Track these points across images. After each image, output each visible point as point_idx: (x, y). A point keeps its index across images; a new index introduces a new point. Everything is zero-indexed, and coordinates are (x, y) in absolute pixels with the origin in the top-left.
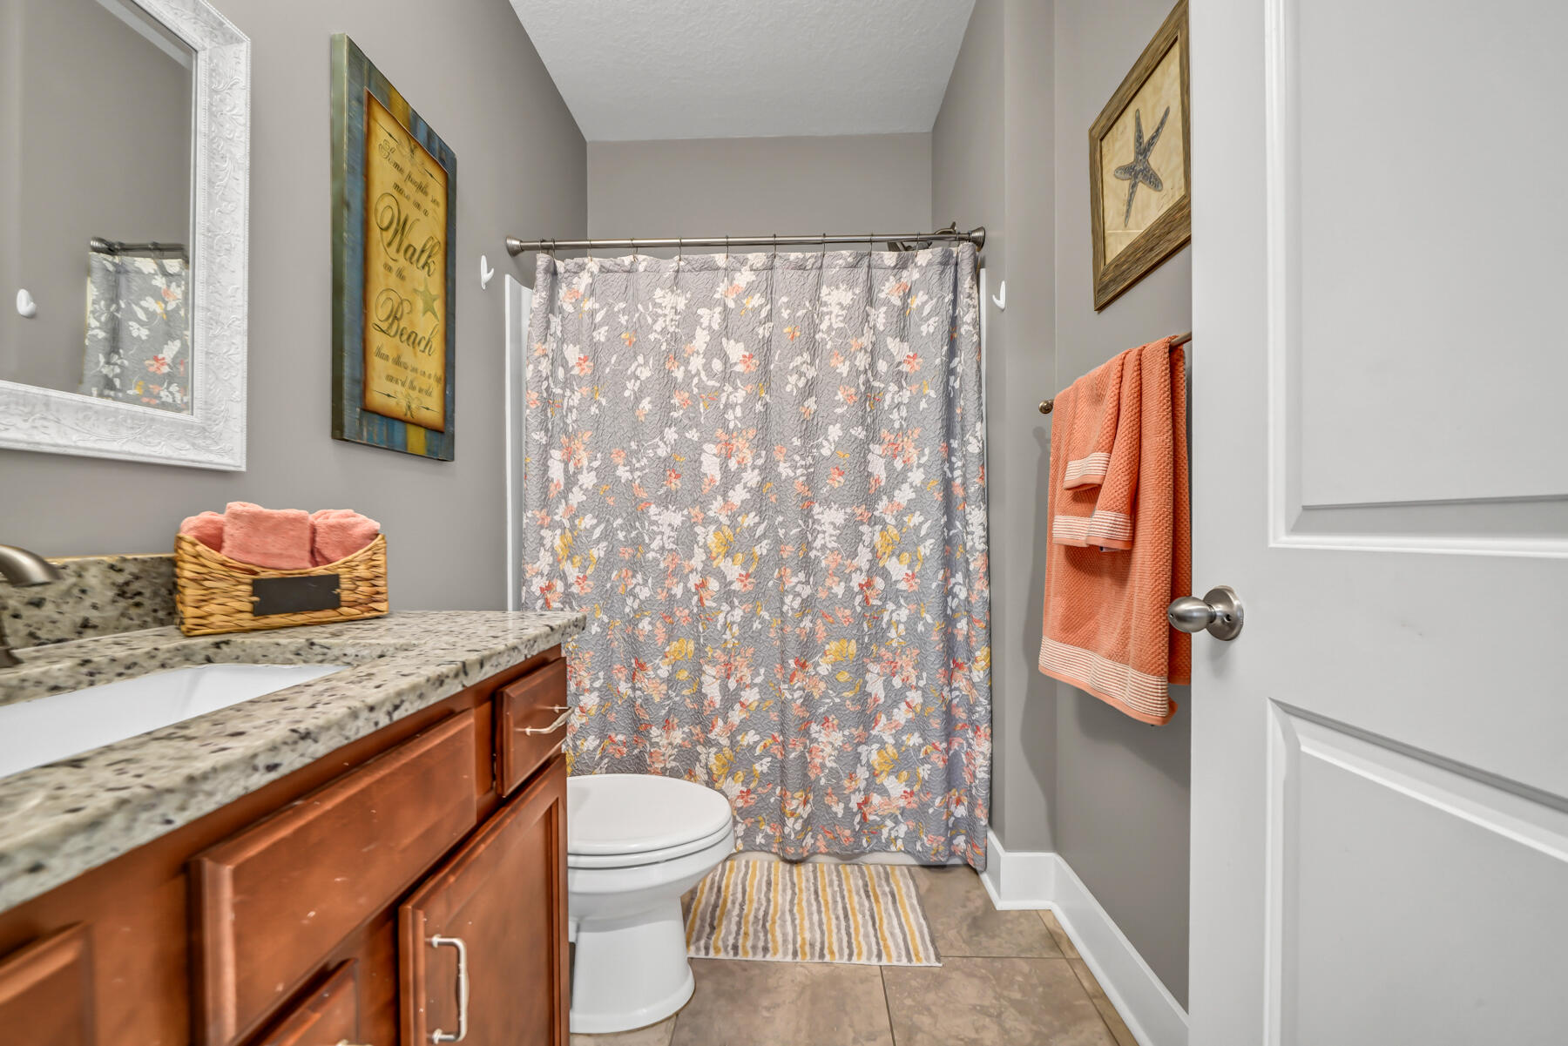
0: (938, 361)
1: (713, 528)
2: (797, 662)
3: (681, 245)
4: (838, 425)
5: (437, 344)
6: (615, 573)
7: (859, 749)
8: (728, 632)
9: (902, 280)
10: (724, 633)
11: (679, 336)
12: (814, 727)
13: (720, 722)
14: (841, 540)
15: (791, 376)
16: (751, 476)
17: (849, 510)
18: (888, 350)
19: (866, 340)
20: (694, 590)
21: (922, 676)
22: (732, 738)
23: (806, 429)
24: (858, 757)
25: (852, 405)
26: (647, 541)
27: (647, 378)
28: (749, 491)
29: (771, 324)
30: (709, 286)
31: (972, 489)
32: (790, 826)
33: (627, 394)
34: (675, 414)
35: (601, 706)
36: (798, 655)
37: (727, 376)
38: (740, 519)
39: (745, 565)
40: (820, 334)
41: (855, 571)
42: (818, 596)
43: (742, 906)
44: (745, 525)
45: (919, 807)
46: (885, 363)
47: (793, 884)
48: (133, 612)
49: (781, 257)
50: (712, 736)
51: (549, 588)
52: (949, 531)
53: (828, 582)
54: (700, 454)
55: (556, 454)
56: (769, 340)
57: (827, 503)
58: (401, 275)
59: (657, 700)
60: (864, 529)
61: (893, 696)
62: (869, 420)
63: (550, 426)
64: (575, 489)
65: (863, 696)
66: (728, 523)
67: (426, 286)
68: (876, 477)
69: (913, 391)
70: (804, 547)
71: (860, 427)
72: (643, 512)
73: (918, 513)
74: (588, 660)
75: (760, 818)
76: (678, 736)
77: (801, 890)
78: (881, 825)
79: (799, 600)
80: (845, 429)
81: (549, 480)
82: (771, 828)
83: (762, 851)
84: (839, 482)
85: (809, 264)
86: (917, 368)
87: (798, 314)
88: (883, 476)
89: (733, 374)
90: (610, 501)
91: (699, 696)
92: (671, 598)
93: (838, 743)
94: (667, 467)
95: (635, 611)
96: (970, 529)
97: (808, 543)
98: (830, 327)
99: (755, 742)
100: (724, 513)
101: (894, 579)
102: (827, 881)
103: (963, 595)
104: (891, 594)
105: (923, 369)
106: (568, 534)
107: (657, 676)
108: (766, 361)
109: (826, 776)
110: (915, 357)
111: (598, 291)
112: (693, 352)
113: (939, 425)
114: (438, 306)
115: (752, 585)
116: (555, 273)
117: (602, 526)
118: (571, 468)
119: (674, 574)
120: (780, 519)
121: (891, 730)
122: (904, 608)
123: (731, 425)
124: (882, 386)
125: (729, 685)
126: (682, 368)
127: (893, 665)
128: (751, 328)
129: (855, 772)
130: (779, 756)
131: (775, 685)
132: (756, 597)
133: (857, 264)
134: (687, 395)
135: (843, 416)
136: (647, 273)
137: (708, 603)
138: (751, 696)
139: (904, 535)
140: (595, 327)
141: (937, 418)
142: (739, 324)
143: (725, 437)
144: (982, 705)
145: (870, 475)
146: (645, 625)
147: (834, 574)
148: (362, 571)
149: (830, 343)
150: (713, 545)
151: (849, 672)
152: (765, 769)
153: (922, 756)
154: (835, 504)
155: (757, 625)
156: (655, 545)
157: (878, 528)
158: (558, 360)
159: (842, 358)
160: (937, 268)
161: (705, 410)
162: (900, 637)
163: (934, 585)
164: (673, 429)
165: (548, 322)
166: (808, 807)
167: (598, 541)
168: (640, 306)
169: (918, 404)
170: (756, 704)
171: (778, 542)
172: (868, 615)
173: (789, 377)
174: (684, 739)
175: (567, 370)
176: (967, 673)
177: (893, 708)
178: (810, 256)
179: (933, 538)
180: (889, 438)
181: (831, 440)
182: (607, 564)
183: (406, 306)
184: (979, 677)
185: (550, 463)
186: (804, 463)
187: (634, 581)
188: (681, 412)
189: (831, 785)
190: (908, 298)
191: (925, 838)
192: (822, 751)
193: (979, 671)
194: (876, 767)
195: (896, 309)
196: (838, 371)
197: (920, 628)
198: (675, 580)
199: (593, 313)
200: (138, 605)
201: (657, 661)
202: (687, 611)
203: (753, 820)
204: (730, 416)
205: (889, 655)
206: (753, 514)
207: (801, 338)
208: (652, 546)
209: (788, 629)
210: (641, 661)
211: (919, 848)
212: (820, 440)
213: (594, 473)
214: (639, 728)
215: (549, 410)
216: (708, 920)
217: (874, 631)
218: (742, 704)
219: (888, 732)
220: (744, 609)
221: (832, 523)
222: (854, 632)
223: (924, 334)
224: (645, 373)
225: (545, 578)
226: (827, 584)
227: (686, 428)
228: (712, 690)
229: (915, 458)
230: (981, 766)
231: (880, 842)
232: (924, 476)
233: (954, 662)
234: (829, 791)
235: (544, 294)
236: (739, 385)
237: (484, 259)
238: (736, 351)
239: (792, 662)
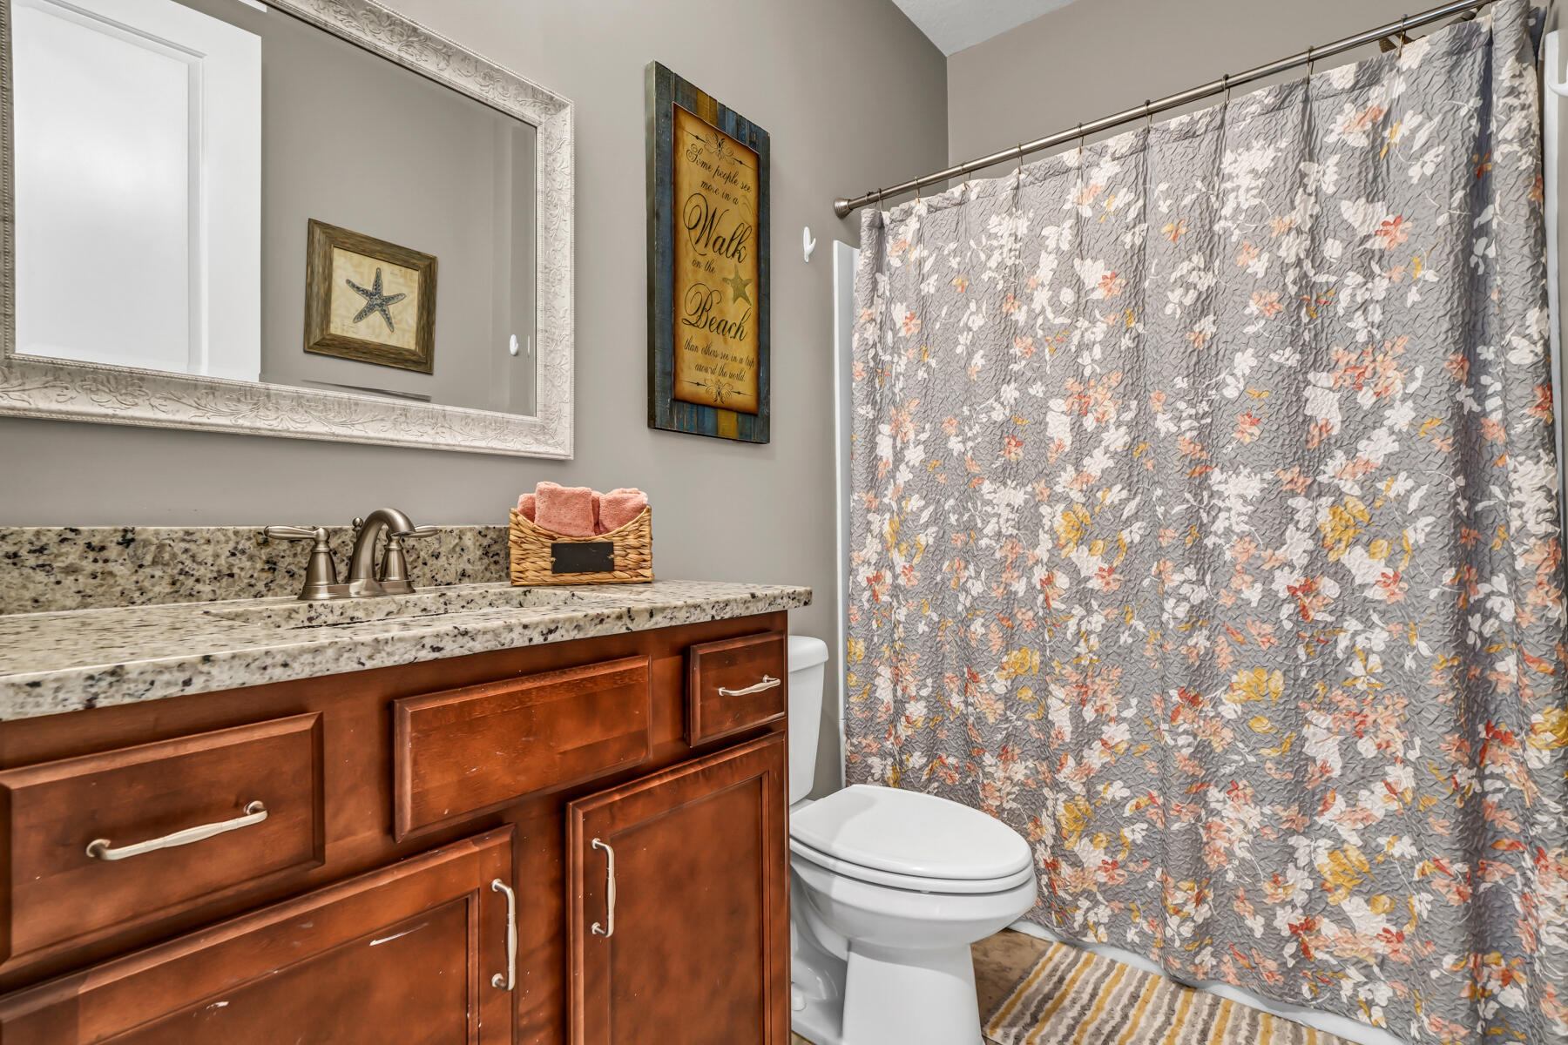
0: (1442, 220)
1: (1061, 507)
2: (1183, 693)
3: (1022, 153)
4: (1250, 351)
5: (749, 327)
6: (947, 563)
7: (1292, 841)
8: (1082, 643)
9: (1369, 104)
10: (1077, 645)
11: (1020, 268)
12: (1214, 794)
13: (1071, 762)
14: (1255, 520)
15: (1173, 291)
16: (1115, 436)
17: (1268, 476)
18: (1343, 221)
19: (1300, 215)
20: (1039, 587)
21: (1412, 742)
22: (1089, 785)
23: (1197, 363)
24: (1290, 854)
25: (1273, 317)
26: (980, 525)
27: (981, 328)
28: (1112, 457)
29: (1144, 226)
30: (1056, 197)
31: (1519, 428)
32: (1174, 927)
33: (959, 350)
34: (1015, 367)
35: (928, 719)
36: (1184, 685)
37: (1081, 309)
38: (1099, 494)
39: (1107, 557)
40: (1222, 223)
41: (1281, 567)
42: (1220, 602)
43: (1084, 1009)
44: (1108, 502)
45: (1413, 963)
46: (1338, 242)
47: (1171, 1010)
48: (493, 567)
49: (1157, 130)
50: (1060, 777)
51: (877, 578)
52: (1473, 502)
53: (1236, 583)
54: (1045, 414)
55: (885, 429)
56: (1142, 248)
57: (1233, 466)
58: (710, 268)
59: (991, 720)
60: (1298, 502)
61: (1359, 769)
62: (1307, 336)
63: (878, 398)
64: (902, 467)
65: (1299, 762)
66: (1083, 500)
67: (737, 272)
68: (1320, 423)
69: (1394, 278)
70: (1195, 531)
71: (1289, 349)
72: (975, 491)
73: (1403, 475)
74: (914, 663)
75: (1132, 906)
76: (1019, 771)
77: (1180, 1021)
78: (1339, 973)
79: (1184, 607)
80: (1261, 356)
81: (877, 458)
82: (1150, 924)
83: (1135, 952)
84: (1252, 434)
85: (1201, 129)
86: (1401, 238)
87: (1184, 203)
88: (1336, 419)
89: (1089, 304)
90: (941, 479)
91: (1045, 723)
92: (1010, 596)
93: (1254, 824)
94: (1006, 432)
95: (967, 609)
96: (1517, 497)
97: (1202, 525)
98: (1237, 209)
99: (1123, 798)
100: (1077, 486)
101: (1358, 581)
102: (1229, 1024)
103: (1507, 614)
104: (1354, 603)
105: (1412, 240)
106: (896, 518)
107: (992, 690)
108: (1138, 276)
109: (1236, 870)
110: (1397, 222)
111: (927, 236)
112: (1038, 285)
113: (1445, 325)
114: (750, 290)
115: (1118, 583)
116: (882, 226)
117: (932, 508)
118: (899, 445)
119: (1013, 566)
120: (1159, 492)
121: (1355, 821)
122: (1377, 630)
123: (1087, 372)
124: (1333, 279)
125: (1084, 713)
126: (1025, 308)
127: (1358, 719)
128: (1113, 237)
129: (1283, 873)
130: (1159, 825)
131: (1153, 723)
132: (1125, 599)
133: (1283, 102)
134: (1030, 340)
135: (1257, 336)
136: (980, 200)
137: (1055, 604)
138: (1118, 734)
139: (1378, 512)
140: (923, 278)
141: (1442, 312)
142: (1097, 236)
143: (1077, 388)
144: (1548, 812)
145: (1308, 420)
146: (977, 627)
147: (1245, 571)
148: (631, 541)
149: (1237, 232)
150: (1061, 529)
151: (1269, 718)
152: (1139, 838)
153: (1416, 878)
154: (1245, 466)
155: (1125, 638)
156: (990, 529)
157: (1326, 501)
158: (885, 323)
159: (1257, 250)
160: (1442, 64)
161: (1051, 356)
162: (1373, 675)
163: (1434, 593)
164: (1013, 385)
165: (875, 283)
166: (1205, 910)
167: (926, 526)
168: (972, 243)
169: (1403, 297)
170: (1125, 746)
171: (1156, 526)
172: (1308, 635)
173: (1169, 293)
174: (1027, 777)
175: (895, 332)
176: (1520, 752)
177: (1359, 787)
178: (1201, 114)
179: (1431, 514)
180: (1345, 360)
181: (1239, 374)
182: (937, 553)
183: (715, 297)
184: (1540, 760)
185: (878, 439)
186: (1193, 412)
187: (966, 574)
188: (1024, 362)
189: (1243, 885)
190: (1384, 129)
191: (1426, 1021)
192: (1229, 831)
193: (1539, 750)
194: (1327, 876)
195: (1357, 154)
196: (1249, 271)
197: (1409, 663)
198: (1016, 574)
199: (920, 263)
200: (496, 563)
201: (991, 673)
202: (1031, 614)
203: (1122, 906)
204: (1085, 359)
205: (1351, 703)
206: (1119, 487)
207: (1189, 235)
208: (985, 531)
209: (1169, 647)
210: (973, 670)
211: (1414, 1032)
212: (1222, 376)
213: (921, 447)
214: (972, 753)
215: (877, 381)
216: (1033, 1008)
217: (1319, 662)
218: (1105, 744)
219: (1348, 825)
220: (1106, 616)
221: (1242, 496)
222: (1280, 659)
223: (1415, 181)
224: (977, 322)
225: (873, 567)
226: (1233, 586)
227: (1030, 382)
228: (1061, 718)
229: (1398, 385)
230: (1549, 924)
231: (1338, 997)
232: (1413, 414)
233: (1488, 728)
234: (1241, 893)
235: (868, 253)
236: (1098, 316)
237: (807, 231)
238: (1093, 272)
239: (1174, 695)
